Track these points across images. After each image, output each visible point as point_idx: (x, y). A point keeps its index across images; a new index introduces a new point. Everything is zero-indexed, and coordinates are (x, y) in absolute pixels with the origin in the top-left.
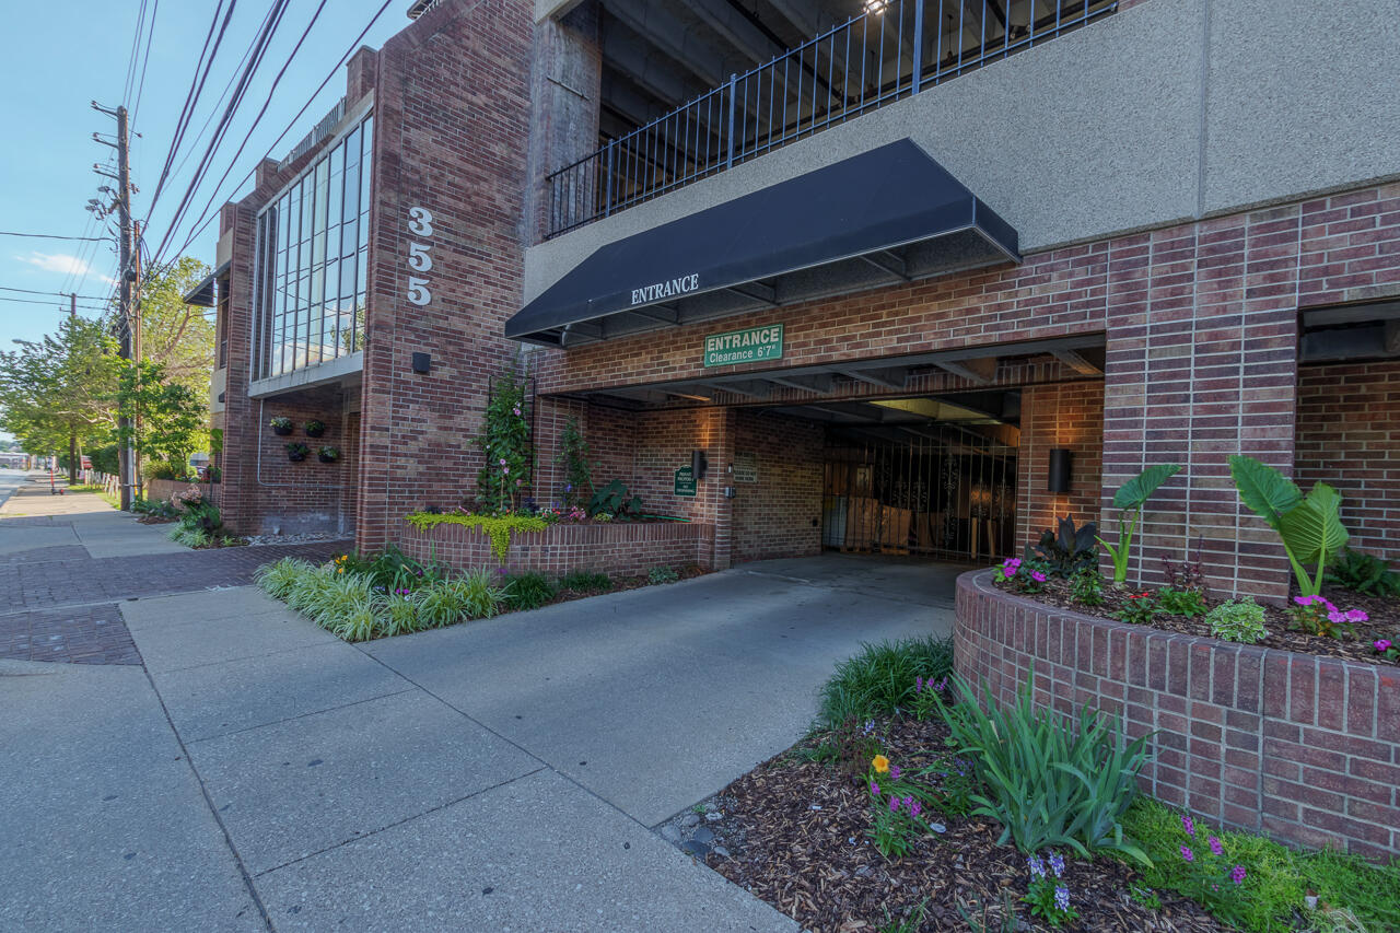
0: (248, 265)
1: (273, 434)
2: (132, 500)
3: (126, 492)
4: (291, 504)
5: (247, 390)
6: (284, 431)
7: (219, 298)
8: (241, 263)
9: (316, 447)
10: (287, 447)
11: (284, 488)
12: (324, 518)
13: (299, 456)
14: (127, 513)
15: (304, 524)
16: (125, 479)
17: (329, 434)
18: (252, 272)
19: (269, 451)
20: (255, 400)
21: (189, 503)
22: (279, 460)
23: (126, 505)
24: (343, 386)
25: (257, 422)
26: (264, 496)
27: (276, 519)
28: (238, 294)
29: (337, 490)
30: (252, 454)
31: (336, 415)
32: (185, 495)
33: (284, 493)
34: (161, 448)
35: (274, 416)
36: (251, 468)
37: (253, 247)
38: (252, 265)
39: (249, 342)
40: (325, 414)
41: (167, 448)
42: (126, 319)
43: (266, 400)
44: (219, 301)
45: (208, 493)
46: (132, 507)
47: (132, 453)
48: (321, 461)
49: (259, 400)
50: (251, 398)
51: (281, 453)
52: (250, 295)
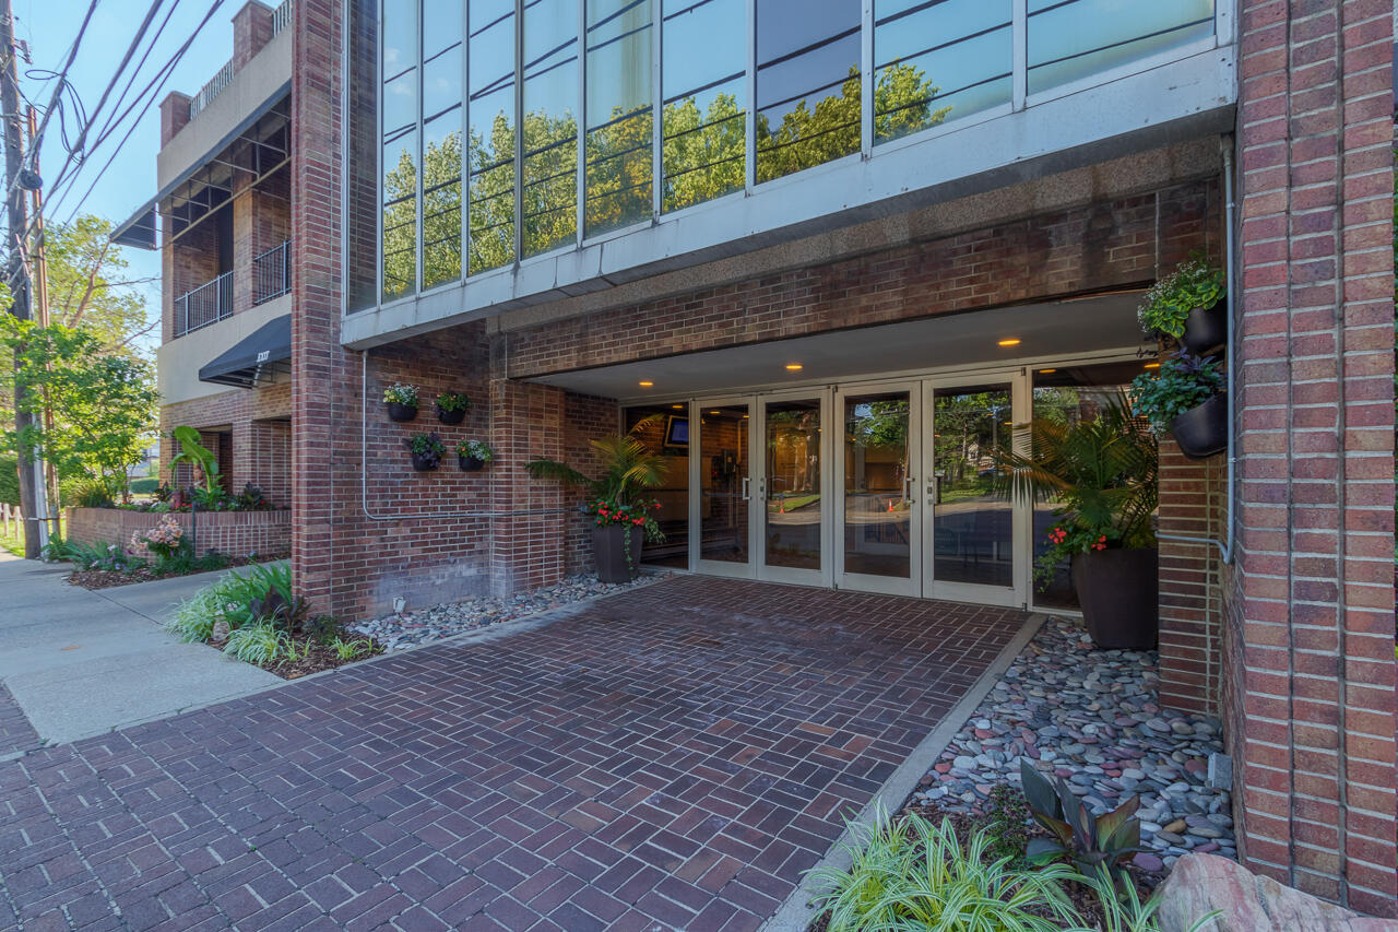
0: (329, 76)
1: (385, 419)
2: (44, 542)
3: (33, 530)
4: (418, 551)
5: (338, 332)
6: (404, 413)
7: (164, 231)
8: (317, 70)
9: (455, 442)
10: (409, 444)
11: (408, 522)
12: (468, 571)
13: (428, 462)
14: (38, 564)
15: (440, 587)
16: (31, 510)
17: (470, 418)
18: (337, 94)
19: (379, 453)
20: (353, 351)
21: (160, 547)
22: (397, 469)
23: (33, 550)
24: (490, 330)
25: (358, 395)
26: (374, 541)
27: (396, 583)
28: (315, 135)
29: (486, 519)
30: (350, 457)
31: (480, 382)
32: (155, 535)
33: (406, 531)
34: (89, 460)
35: (385, 384)
36: (350, 485)
37: (337, 43)
38: (336, 79)
39: (337, 234)
40: (462, 380)
41: (100, 458)
42: (20, 260)
43: (372, 352)
44: (164, 240)
45: (190, 528)
46: (45, 553)
47: (42, 467)
48: (463, 468)
49: (361, 352)
50: (347, 348)
51: (398, 454)
52: (336, 140)
